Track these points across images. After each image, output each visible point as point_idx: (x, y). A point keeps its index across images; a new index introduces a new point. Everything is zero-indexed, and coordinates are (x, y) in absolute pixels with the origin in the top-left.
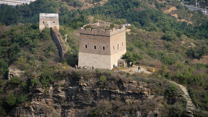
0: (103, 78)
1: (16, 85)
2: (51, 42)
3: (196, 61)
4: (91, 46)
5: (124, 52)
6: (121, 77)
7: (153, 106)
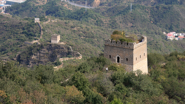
0: (56, 45)
1: (39, 46)
2: (38, 26)
3: (73, 29)
4: (54, 39)
5: (60, 40)
6: (60, 45)
7: (65, 50)
